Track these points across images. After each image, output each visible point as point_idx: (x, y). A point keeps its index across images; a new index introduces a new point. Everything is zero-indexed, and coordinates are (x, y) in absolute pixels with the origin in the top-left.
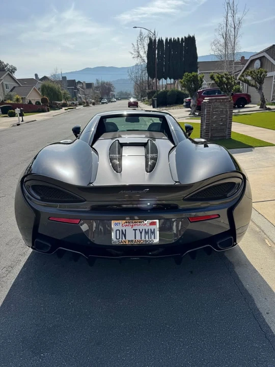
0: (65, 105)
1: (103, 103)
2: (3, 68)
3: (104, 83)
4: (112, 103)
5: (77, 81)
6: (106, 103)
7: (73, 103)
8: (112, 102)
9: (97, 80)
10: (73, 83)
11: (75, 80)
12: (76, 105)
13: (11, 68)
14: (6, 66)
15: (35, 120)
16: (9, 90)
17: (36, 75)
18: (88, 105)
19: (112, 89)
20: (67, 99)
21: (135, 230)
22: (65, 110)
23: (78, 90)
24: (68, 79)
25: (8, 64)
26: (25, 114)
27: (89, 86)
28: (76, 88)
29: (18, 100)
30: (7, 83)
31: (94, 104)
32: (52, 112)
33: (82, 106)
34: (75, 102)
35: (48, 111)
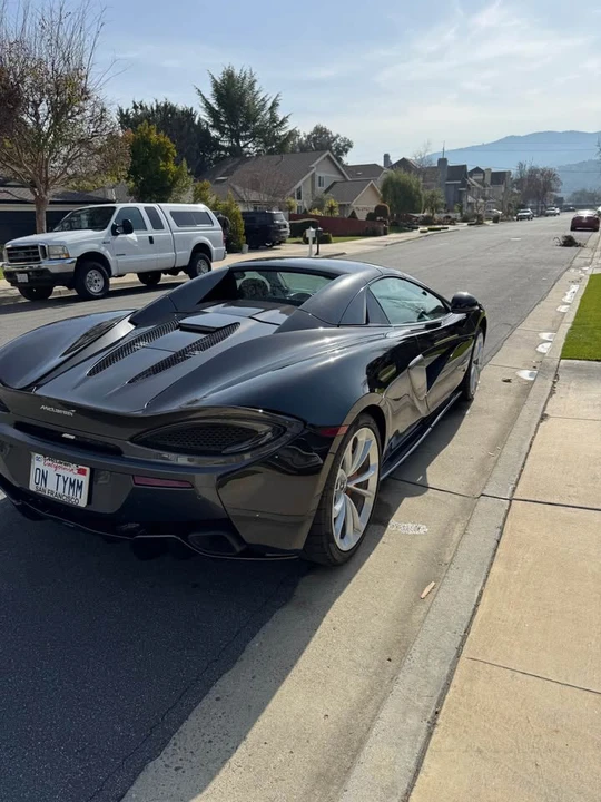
0: (427, 221)
1: (521, 218)
2: (329, 143)
3: (537, 171)
4: (549, 218)
5: (469, 169)
6: (528, 218)
7: (449, 217)
8: (547, 215)
9: (521, 165)
10: (460, 172)
11: (465, 167)
12: (453, 222)
13: (342, 144)
14: (335, 139)
15: (344, 254)
16: (324, 189)
17: (386, 157)
18: (480, 223)
19: (554, 186)
20: (435, 208)
21: (59, 475)
22: (422, 232)
23: (469, 189)
24: (451, 163)
25: (338, 136)
26: (333, 239)
27: (499, 177)
28: (464, 184)
29: (331, 209)
30: (322, 175)
31: (496, 220)
32: (393, 237)
33: (466, 224)
34: (452, 215)
35: (385, 234)
